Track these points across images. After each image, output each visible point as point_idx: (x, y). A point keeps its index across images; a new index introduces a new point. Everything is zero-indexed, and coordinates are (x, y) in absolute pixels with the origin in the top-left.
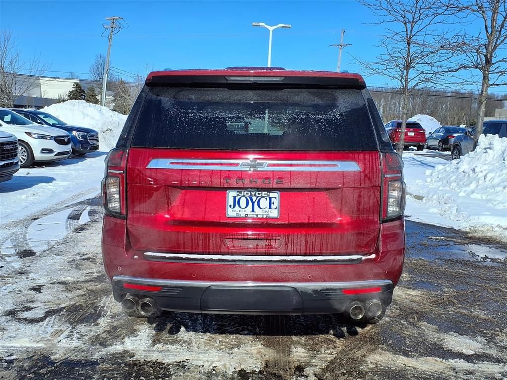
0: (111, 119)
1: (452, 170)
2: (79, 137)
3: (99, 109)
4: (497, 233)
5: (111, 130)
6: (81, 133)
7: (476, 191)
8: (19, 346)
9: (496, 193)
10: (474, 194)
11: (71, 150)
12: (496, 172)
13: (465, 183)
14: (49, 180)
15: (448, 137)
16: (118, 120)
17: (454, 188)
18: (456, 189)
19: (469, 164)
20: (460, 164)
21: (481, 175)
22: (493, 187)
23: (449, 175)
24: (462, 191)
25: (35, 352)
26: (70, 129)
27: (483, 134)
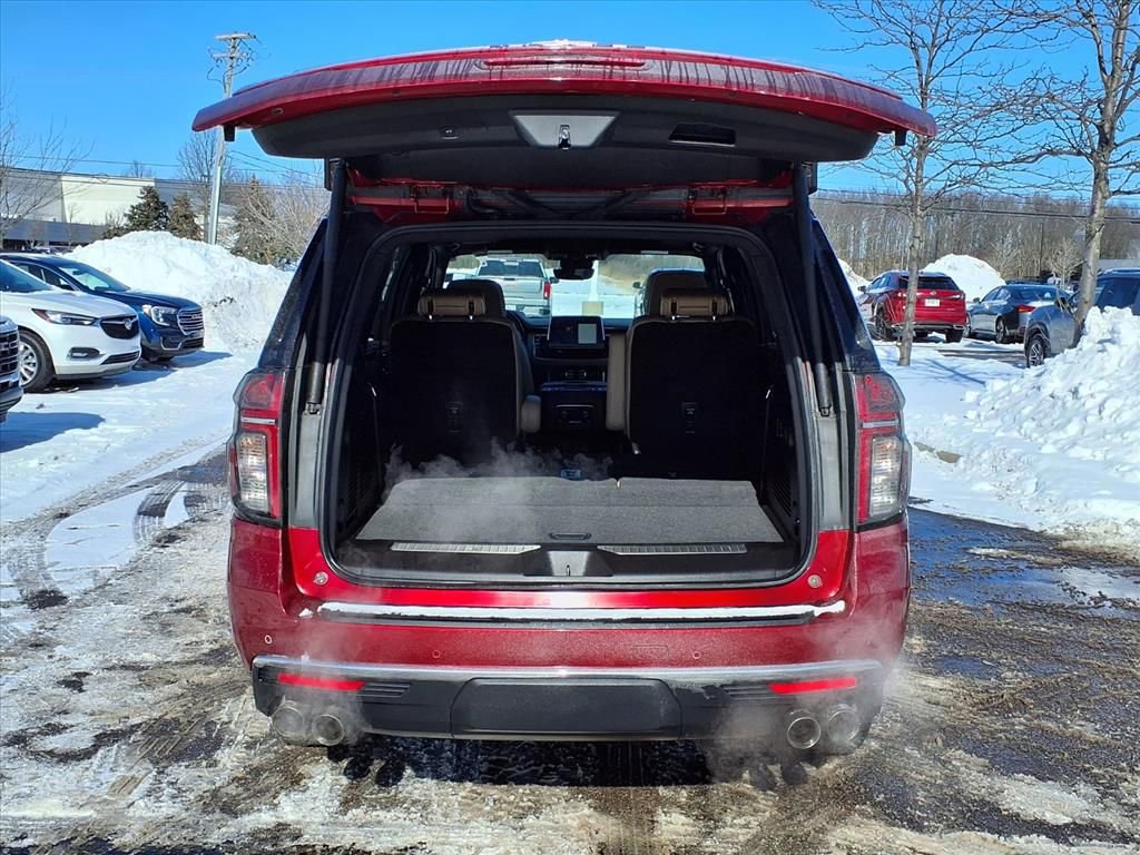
0: (230, 275)
1: (1024, 392)
2: (158, 320)
3: (203, 252)
4: (1128, 541)
5: (232, 300)
6: (163, 310)
7: (1081, 442)
8: (40, 815)
9: (1127, 445)
10: (1077, 447)
11: (140, 350)
12: (1127, 398)
13: (1056, 423)
14: (90, 421)
15: (1017, 309)
16: (247, 276)
17: (1028, 432)
18: (1035, 435)
19: (1064, 378)
20: (1043, 378)
21: (1090, 404)
22: (1120, 430)
23: (1019, 403)
24: (1050, 442)
25: (76, 830)
26: (136, 300)
27: (1097, 309)
